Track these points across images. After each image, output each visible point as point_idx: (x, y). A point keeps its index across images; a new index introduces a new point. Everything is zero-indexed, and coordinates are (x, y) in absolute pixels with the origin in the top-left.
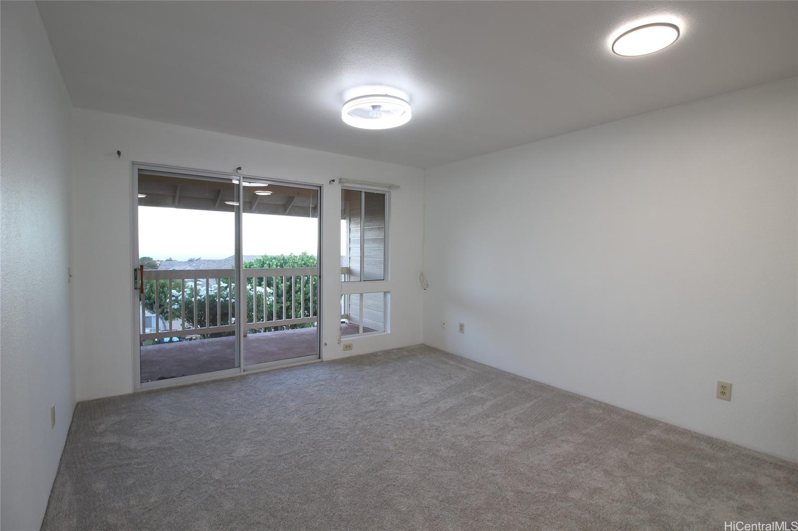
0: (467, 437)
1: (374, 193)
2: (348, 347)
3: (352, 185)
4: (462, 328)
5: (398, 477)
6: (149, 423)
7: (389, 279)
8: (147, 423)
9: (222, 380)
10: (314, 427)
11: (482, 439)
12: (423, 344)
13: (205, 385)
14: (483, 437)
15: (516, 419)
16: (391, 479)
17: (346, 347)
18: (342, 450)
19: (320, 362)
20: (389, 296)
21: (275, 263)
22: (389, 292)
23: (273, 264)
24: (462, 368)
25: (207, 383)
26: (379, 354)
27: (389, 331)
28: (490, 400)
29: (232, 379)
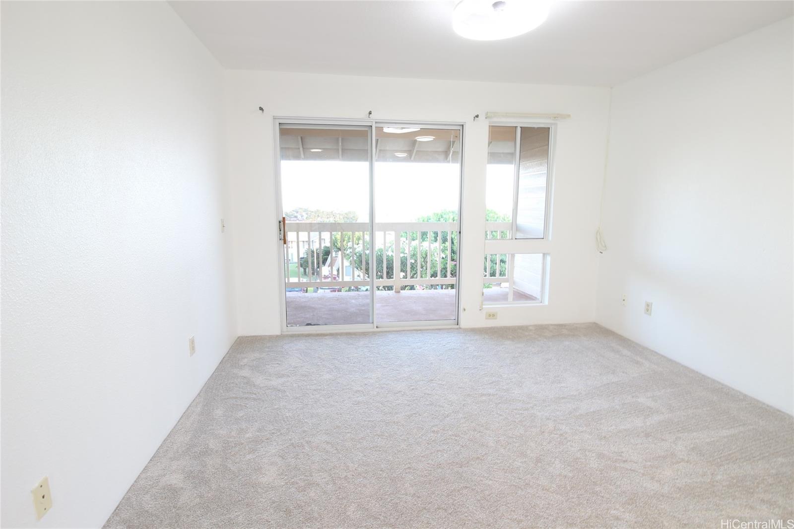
0: (601, 456)
1: (534, 128)
2: (492, 316)
3: (504, 120)
4: (648, 308)
5: (482, 481)
6: (279, 364)
7: (550, 238)
8: (278, 364)
9: (355, 334)
10: (416, 399)
11: (622, 465)
12: (595, 323)
13: (339, 336)
14: (625, 461)
15: (693, 449)
16: (472, 481)
17: (490, 315)
18: (434, 432)
19: (457, 329)
20: (549, 258)
21: (452, 217)
22: (548, 254)
23: (449, 218)
24: (637, 362)
25: (341, 334)
26: (531, 328)
27: (546, 302)
28: (663, 413)
29: (364, 334)
